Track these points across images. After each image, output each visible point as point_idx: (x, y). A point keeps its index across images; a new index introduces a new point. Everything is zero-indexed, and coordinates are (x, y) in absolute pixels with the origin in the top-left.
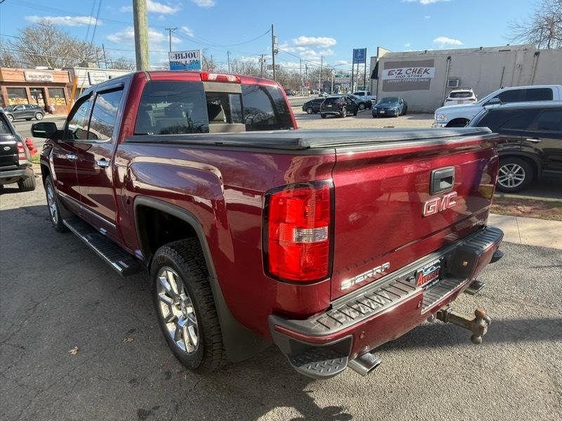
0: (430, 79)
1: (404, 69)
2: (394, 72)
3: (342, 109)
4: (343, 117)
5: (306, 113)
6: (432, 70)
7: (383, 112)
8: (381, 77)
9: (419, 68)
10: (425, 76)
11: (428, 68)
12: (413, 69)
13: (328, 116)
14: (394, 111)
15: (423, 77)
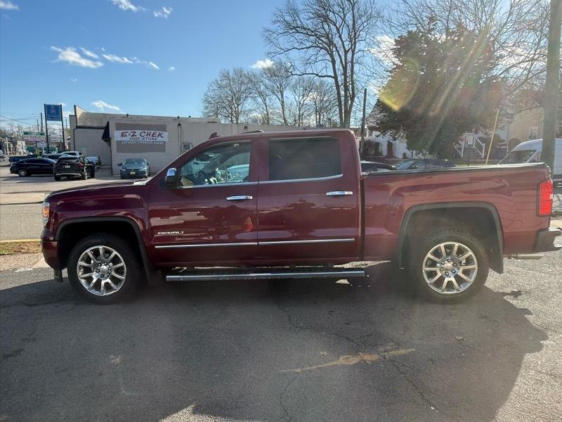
0: (165, 142)
1: (138, 132)
2: (127, 134)
3: (83, 170)
4: (84, 179)
5: (17, 175)
6: (165, 134)
7: (134, 173)
8: (114, 137)
9: (152, 132)
10: (159, 139)
11: (161, 132)
12: (146, 132)
13: (62, 178)
14: (144, 172)
15: (157, 140)
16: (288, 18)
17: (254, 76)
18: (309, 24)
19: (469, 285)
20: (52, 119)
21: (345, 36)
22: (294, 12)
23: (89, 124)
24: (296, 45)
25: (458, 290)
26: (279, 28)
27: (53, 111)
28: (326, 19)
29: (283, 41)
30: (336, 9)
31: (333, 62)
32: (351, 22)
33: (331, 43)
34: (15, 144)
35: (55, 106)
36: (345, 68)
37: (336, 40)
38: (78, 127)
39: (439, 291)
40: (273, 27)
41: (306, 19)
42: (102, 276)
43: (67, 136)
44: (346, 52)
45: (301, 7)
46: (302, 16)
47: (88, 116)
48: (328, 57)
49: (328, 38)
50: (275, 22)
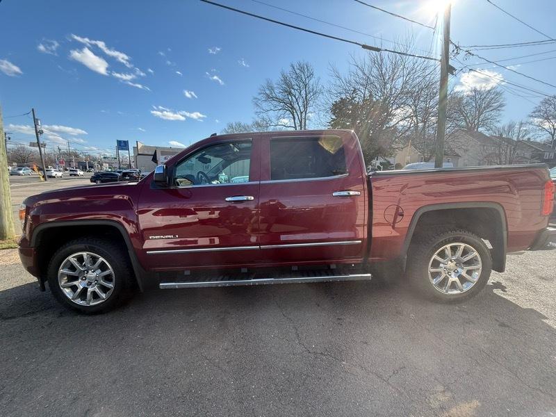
8: (160, 159)
16: (268, 92)
17: (248, 126)
18: (280, 96)
19: (472, 285)
20: (122, 149)
21: (301, 104)
22: (271, 89)
23: (146, 153)
24: (272, 108)
25: (461, 290)
26: (262, 97)
27: (122, 144)
28: (290, 93)
29: (265, 105)
30: (296, 87)
31: (294, 118)
32: (304, 96)
33: (293, 108)
34: (101, 165)
35: (124, 141)
36: (301, 122)
37: (296, 106)
38: (139, 154)
39: (444, 291)
40: (259, 97)
41: (278, 93)
42: (89, 284)
43: (132, 160)
44: (301, 113)
45: (275, 86)
46: (276, 91)
47: (145, 147)
48: (291, 115)
49: (291, 104)
50: (260, 94)
